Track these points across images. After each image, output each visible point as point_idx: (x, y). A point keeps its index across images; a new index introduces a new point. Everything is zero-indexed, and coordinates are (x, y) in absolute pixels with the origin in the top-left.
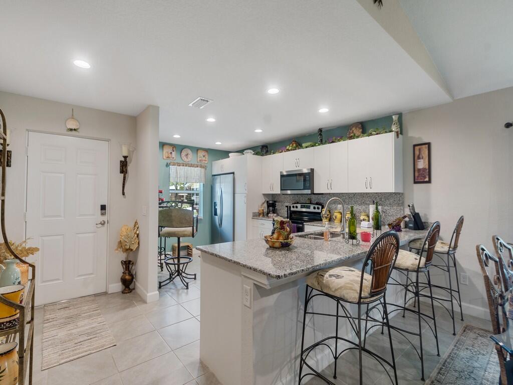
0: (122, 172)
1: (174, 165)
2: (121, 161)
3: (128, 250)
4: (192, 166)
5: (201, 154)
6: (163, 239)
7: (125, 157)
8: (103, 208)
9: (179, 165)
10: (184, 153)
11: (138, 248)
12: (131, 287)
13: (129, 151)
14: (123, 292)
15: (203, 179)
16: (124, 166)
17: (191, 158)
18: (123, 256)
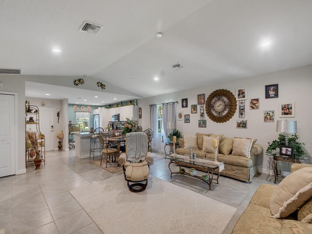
0: (58, 116)
1: (77, 112)
2: (57, 113)
3: (60, 138)
4: (84, 112)
5: (88, 107)
6: (71, 135)
7: (59, 112)
8: (52, 126)
9: (79, 112)
10: (81, 107)
11: (63, 138)
12: (61, 149)
13: (60, 110)
14: (59, 150)
15: (89, 117)
16: (58, 115)
17: (85, 109)
18: (59, 140)
